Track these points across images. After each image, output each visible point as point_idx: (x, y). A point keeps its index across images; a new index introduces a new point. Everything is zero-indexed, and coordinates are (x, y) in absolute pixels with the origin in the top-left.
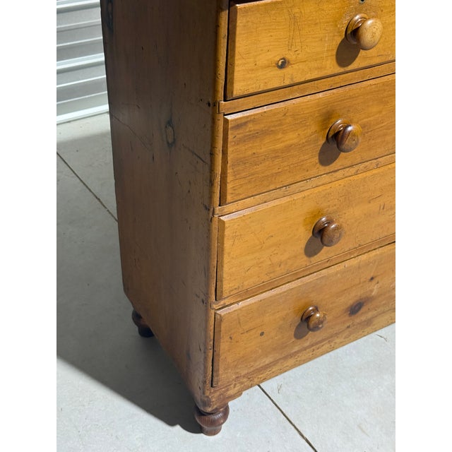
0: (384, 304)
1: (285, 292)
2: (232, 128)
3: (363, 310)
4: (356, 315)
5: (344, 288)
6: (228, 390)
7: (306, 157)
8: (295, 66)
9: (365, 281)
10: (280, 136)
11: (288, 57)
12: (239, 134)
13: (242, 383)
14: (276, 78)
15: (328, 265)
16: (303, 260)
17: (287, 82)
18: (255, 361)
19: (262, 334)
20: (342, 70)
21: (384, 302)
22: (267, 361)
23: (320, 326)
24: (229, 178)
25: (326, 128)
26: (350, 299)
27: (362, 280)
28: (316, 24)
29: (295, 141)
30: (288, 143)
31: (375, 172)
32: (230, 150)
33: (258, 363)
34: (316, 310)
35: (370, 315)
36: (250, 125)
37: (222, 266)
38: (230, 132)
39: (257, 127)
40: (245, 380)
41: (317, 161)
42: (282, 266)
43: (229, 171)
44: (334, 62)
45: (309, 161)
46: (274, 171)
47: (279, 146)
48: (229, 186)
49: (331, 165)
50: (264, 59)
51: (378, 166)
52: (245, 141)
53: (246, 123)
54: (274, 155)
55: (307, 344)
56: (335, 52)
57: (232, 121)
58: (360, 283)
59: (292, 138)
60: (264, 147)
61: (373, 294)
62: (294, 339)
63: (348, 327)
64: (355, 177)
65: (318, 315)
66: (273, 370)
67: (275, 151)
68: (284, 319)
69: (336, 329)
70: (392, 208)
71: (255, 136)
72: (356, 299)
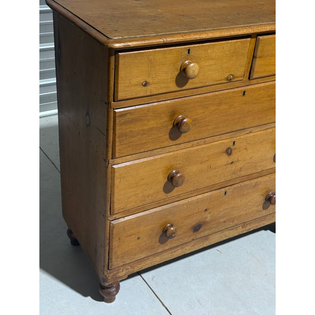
0: (215, 227)
1: (152, 213)
2: (118, 116)
3: (200, 230)
4: (198, 232)
5: (189, 214)
6: (118, 273)
7: (162, 135)
8: (152, 86)
9: (202, 212)
10: (146, 122)
11: (147, 80)
12: (123, 120)
13: (127, 269)
14: (142, 91)
15: (178, 199)
16: (162, 195)
17: (148, 94)
18: (135, 255)
19: (139, 238)
20: (179, 89)
21: (215, 226)
22: (142, 256)
23: (173, 235)
24: (117, 144)
25: (173, 120)
26: (194, 221)
27: (200, 210)
28: (163, 64)
29: (155, 126)
30: (151, 126)
31: (203, 146)
32: (117, 128)
33: (137, 257)
34: (172, 226)
35: (206, 233)
36: (128, 115)
37: (114, 194)
38: (117, 118)
39: (133, 117)
40: (129, 267)
41: (168, 138)
42: (150, 198)
43: (117, 140)
44: (175, 84)
45: (163, 137)
46: (143, 142)
47: (145, 128)
48: (117, 148)
49: (177, 140)
50: (134, 81)
51: (205, 143)
52: (125, 124)
53: (126, 114)
54: (142, 133)
55: (167, 248)
56: (175, 79)
57: (118, 112)
58: (198, 213)
59: (152, 124)
60: (137, 128)
61: (208, 219)
62: (159, 244)
63: (193, 240)
64: (192, 149)
65: (172, 229)
66: (147, 263)
67: (143, 130)
68: (152, 230)
69: (186, 240)
70: (215, 168)
71: (131, 121)
72: (198, 221)
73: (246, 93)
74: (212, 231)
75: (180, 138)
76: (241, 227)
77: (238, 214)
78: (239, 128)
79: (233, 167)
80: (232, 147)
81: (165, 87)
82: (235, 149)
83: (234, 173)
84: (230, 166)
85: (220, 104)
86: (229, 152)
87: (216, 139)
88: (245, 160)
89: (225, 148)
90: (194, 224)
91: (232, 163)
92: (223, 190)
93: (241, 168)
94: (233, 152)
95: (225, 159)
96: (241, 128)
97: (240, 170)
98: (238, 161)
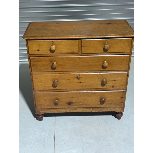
2: (31, 59)
4: (70, 105)
12: (33, 60)
14: (37, 52)
19: (45, 101)
22: (48, 108)
27: (69, 97)
30: (44, 64)
31: (66, 74)
32: (31, 63)
35: (74, 107)
40: (44, 110)
41: (51, 69)
45: (49, 68)
47: (41, 64)
52: (34, 62)
54: (41, 66)
58: (69, 98)
59: (44, 63)
63: (69, 108)
68: (50, 99)
69: (65, 107)
70: (73, 83)
71: (36, 61)
72: (69, 101)
73: (81, 58)
75: (55, 69)
78: (80, 70)
79: (81, 84)
80: (79, 77)
82: (81, 78)
84: (79, 83)
86: (78, 78)
89: (76, 77)
90: (68, 101)
91: (80, 82)
94: (80, 78)
95: (77, 80)
96: (82, 70)
98: (83, 82)
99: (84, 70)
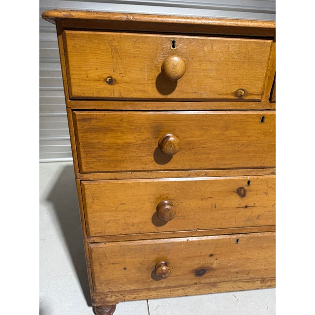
0: (223, 276)
1: (140, 245)
2: (79, 120)
3: (206, 275)
4: (202, 277)
5: (188, 256)
6: (106, 297)
7: (143, 154)
8: (121, 85)
9: (206, 256)
10: (119, 134)
11: (114, 77)
12: (86, 125)
13: (117, 296)
15: (173, 236)
16: (152, 227)
18: (123, 284)
19: (125, 269)
20: (162, 97)
21: (223, 274)
22: (132, 288)
24: (82, 155)
25: (157, 138)
26: (197, 264)
27: (203, 254)
28: (135, 57)
29: (133, 141)
32: (80, 135)
33: (125, 287)
34: (166, 264)
35: (213, 280)
36: (94, 121)
37: (87, 215)
38: (78, 122)
39: (100, 124)
40: (119, 295)
41: (153, 159)
42: (135, 227)
43: (82, 150)
44: (155, 89)
45: (146, 158)
46: (118, 158)
47: (119, 141)
48: (83, 161)
49: (165, 165)
50: (93, 74)
51: (206, 175)
52: (91, 132)
53: (90, 119)
54: (116, 147)
55: (163, 285)
56: (154, 81)
57: (79, 115)
58: (201, 256)
59: (129, 138)
60: (107, 139)
61: (214, 266)
62: (151, 279)
63: (196, 283)
66: (140, 295)
67: (117, 144)
68: (141, 264)
69: (186, 282)
70: (222, 209)
71: (98, 130)
72: (199, 266)
73: (265, 120)
74: (220, 279)
75: (169, 163)
76: (259, 282)
77: (254, 268)
78: (255, 165)
79: (248, 212)
80: (246, 188)
81: (141, 91)
82: (250, 191)
83: (249, 220)
84: (243, 210)
85: (226, 128)
86: (241, 192)
87: (223, 174)
88: (264, 207)
89: (236, 187)
90: (195, 267)
91: (246, 207)
92: (234, 236)
93: (259, 216)
94: (248, 193)
95: (236, 200)
96: (259, 165)
97: (258, 217)
98: (255, 206)
99: (265, 165)
